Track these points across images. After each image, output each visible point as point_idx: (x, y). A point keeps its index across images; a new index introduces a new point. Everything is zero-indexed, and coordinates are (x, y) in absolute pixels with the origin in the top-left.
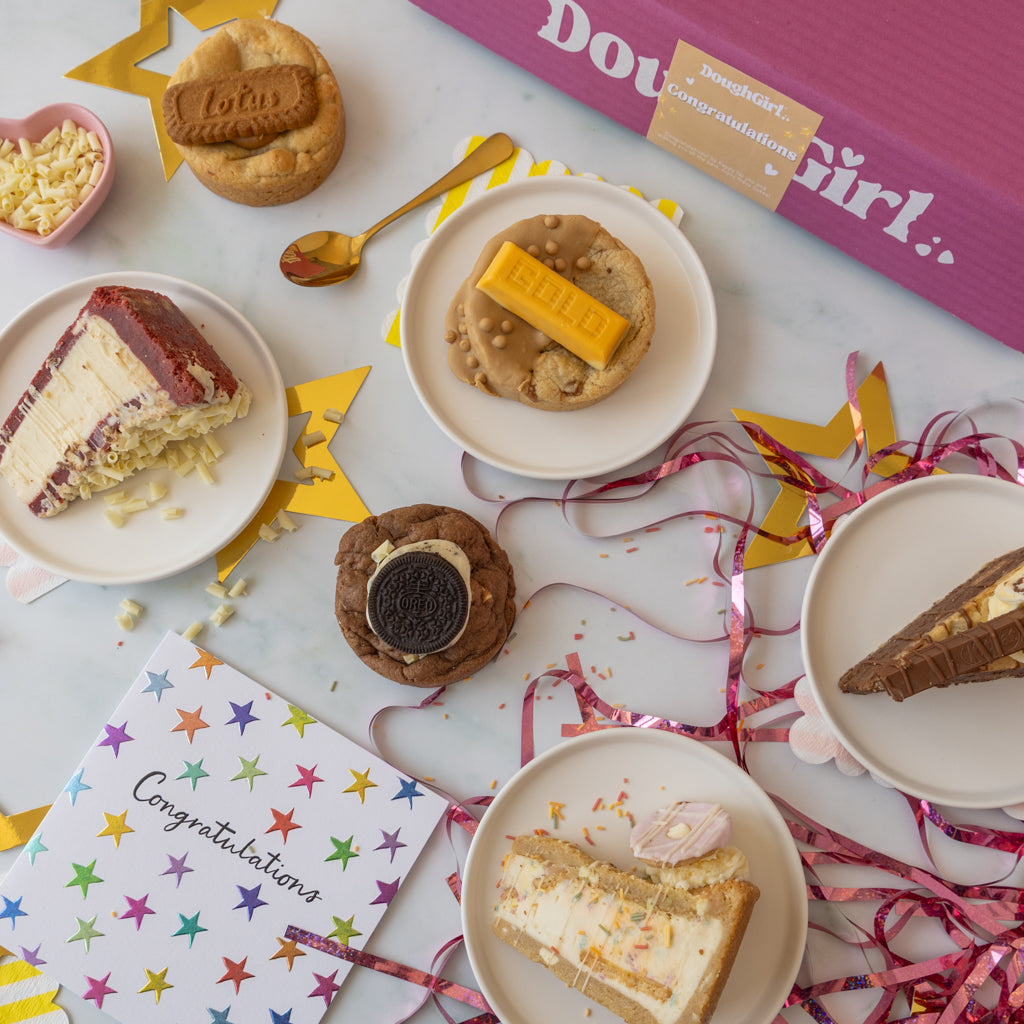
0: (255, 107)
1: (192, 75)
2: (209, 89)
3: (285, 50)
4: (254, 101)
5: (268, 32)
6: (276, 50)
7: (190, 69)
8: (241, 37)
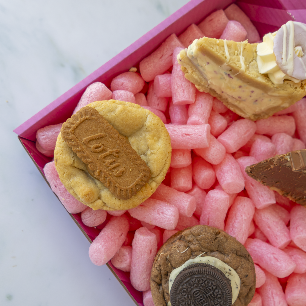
0: (109, 167)
1: (108, 115)
2: (103, 134)
3: (154, 157)
4: (111, 164)
5: (160, 140)
6: (152, 151)
7: (112, 111)
8: (148, 127)
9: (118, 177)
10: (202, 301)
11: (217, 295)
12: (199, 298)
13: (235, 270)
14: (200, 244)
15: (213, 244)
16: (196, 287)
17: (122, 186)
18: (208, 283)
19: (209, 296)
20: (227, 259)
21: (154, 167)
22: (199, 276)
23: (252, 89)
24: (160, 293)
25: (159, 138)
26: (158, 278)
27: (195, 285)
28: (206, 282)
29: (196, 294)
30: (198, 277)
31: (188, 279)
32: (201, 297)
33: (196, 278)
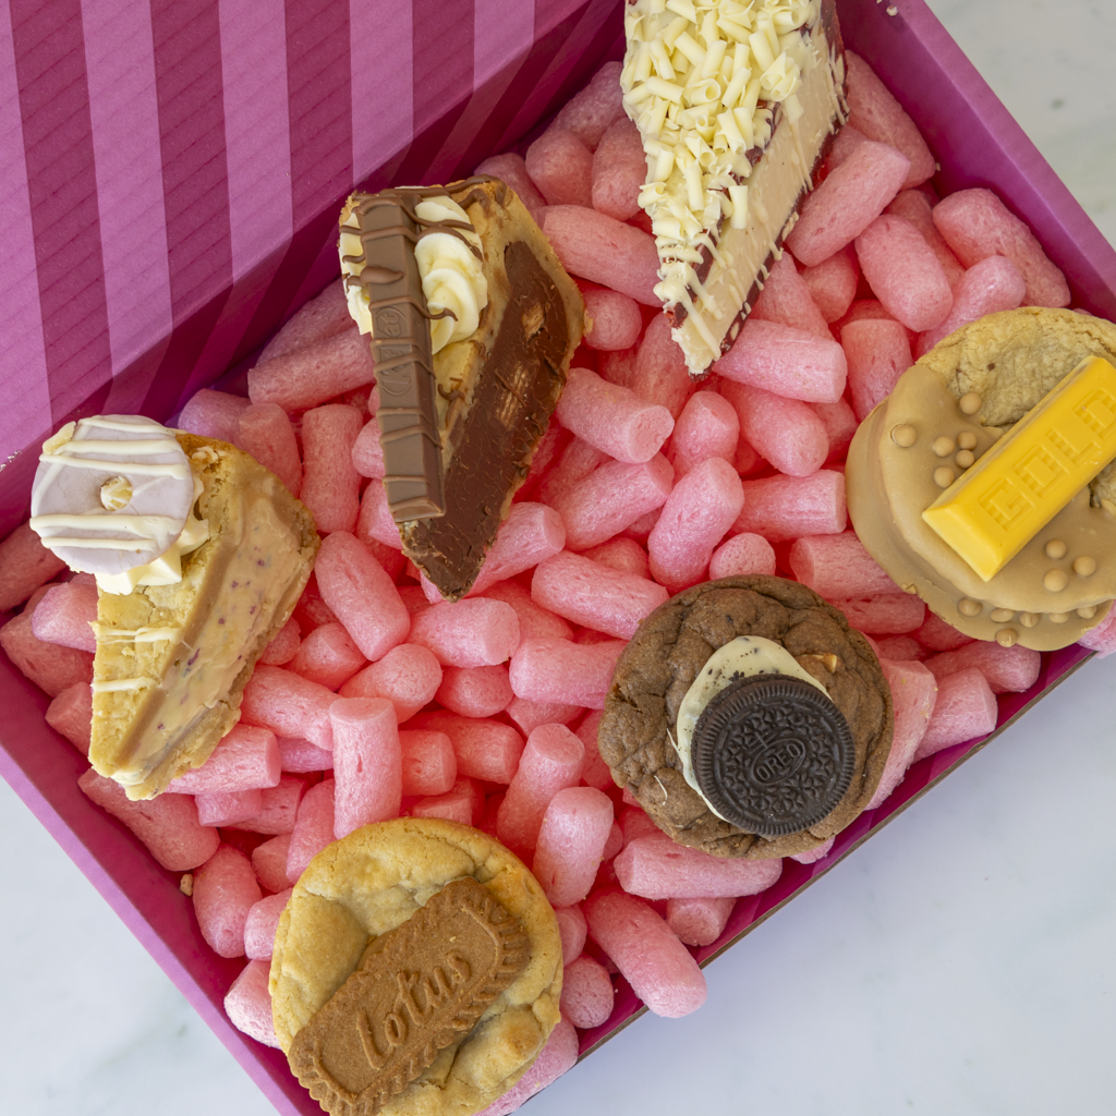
9: (470, 973)
10: (781, 761)
11: (766, 722)
12: (775, 768)
13: (714, 650)
14: (646, 744)
15: (645, 710)
16: (746, 776)
17: (493, 961)
18: (735, 745)
19: (768, 743)
20: (683, 674)
21: (446, 870)
22: (717, 767)
23: (226, 587)
24: (774, 841)
25: (367, 859)
26: (737, 845)
27: (741, 777)
28: (734, 751)
29: (764, 774)
30: (722, 771)
31: (727, 795)
32: (771, 762)
33: (723, 776)
